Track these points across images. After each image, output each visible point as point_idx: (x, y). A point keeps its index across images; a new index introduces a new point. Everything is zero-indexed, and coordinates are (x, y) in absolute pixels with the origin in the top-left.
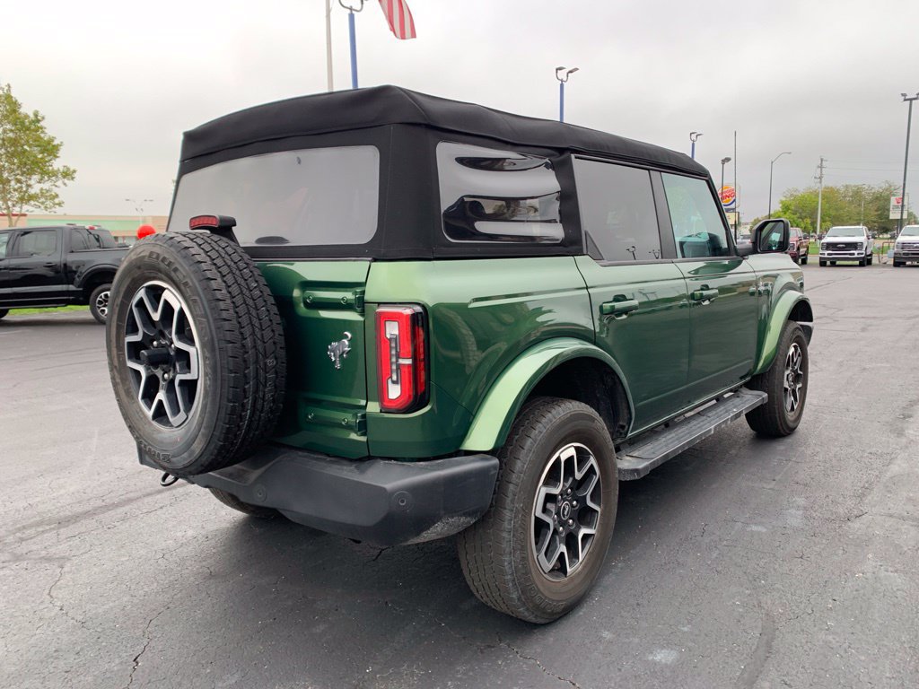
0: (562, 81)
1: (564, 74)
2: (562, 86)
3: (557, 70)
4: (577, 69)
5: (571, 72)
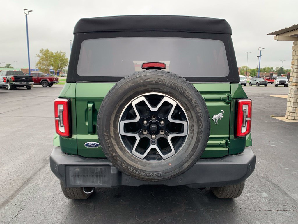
0: (26, 14)
1: (27, 12)
2: (26, 16)
3: (24, 10)
4: (32, 11)
5: (30, 11)
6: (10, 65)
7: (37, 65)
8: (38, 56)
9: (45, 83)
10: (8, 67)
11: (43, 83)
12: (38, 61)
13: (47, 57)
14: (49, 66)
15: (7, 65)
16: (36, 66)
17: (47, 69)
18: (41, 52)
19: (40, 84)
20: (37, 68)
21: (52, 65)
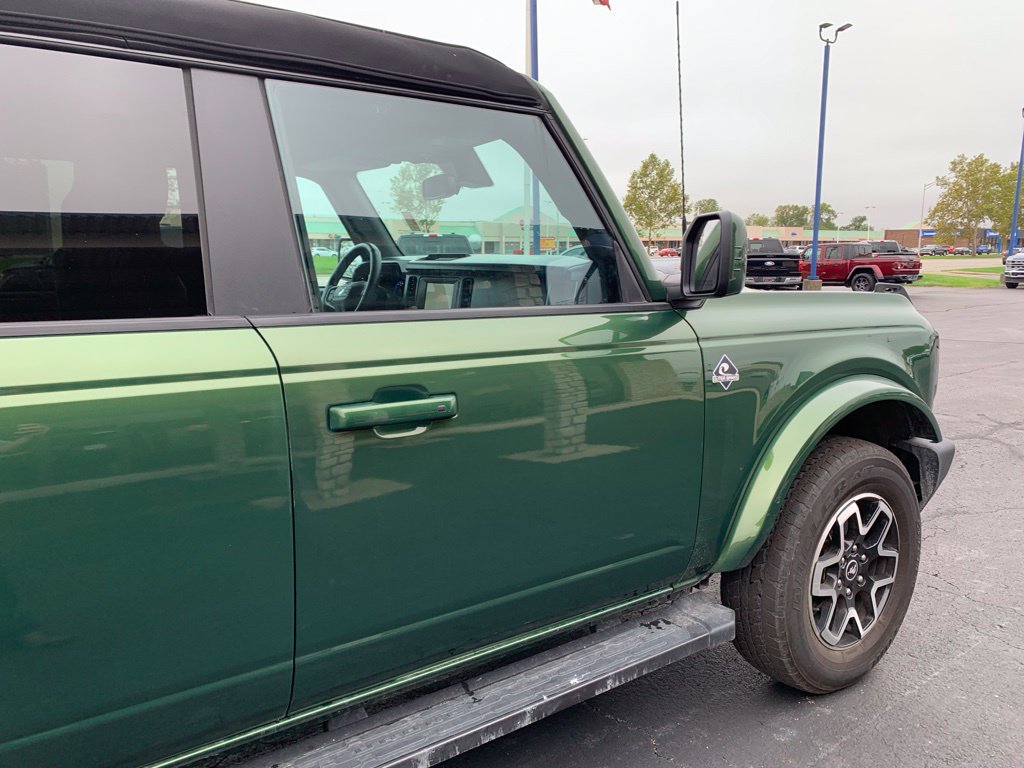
0: (828, 41)
2: (827, 49)
3: (822, 27)
4: (849, 26)
5: (841, 29)
6: (864, 219)
7: (932, 216)
8: (941, 182)
9: (865, 280)
10: (857, 228)
11: (858, 279)
12: (940, 200)
13: (975, 183)
14: (979, 217)
15: (856, 220)
16: (929, 221)
17: (967, 226)
18: (953, 170)
19: (848, 284)
20: (930, 228)
21: (989, 212)
